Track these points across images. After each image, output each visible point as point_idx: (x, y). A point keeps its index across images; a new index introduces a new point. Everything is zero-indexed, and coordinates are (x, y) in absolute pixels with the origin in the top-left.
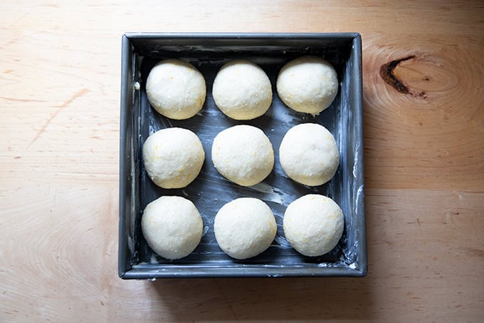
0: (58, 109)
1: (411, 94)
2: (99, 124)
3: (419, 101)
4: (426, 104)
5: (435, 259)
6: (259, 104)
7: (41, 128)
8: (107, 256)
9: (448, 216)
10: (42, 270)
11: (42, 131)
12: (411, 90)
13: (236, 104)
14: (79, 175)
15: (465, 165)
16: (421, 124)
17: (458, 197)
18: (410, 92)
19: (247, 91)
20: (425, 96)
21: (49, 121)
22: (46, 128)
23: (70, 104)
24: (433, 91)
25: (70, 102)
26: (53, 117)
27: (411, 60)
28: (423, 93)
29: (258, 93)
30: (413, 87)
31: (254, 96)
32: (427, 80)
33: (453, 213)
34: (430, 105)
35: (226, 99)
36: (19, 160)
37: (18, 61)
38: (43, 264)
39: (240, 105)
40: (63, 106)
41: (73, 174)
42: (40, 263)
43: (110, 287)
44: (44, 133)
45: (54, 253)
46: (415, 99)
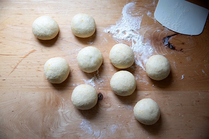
0: (22, 58)
1: (177, 50)
2: (40, 65)
3: (180, 53)
4: (183, 54)
5: (189, 121)
6: (129, 63)
7: (15, 67)
8: (44, 122)
9: (194, 102)
10: (15, 130)
11: (15, 68)
12: (176, 48)
13: (120, 63)
14: (32, 87)
15: (201, 80)
16: (181, 63)
17: (198, 94)
18: (176, 49)
19: (125, 57)
20: (182, 51)
21: (18, 64)
22: (17, 67)
23: (28, 56)
24: (186, 49)
25: (28, 55)
26: (20, 62)
27: (176, 35)
28: (182, 50)
29: (129, 58)
30: (177, 47)
31: (127, 59)
32: (183, 44)
33: (196, 101)
34: (184, 54)
35: (115, 60)
36: (5, 81)
37: (4, 38)
38: (15, 127)
39: (121, 63)
40: (24, 57)
41: (29, 87)
42: (14, 126)
43: (45, 136)
44: (16, 69)
45: (20, 121)
46: (178, 52)
